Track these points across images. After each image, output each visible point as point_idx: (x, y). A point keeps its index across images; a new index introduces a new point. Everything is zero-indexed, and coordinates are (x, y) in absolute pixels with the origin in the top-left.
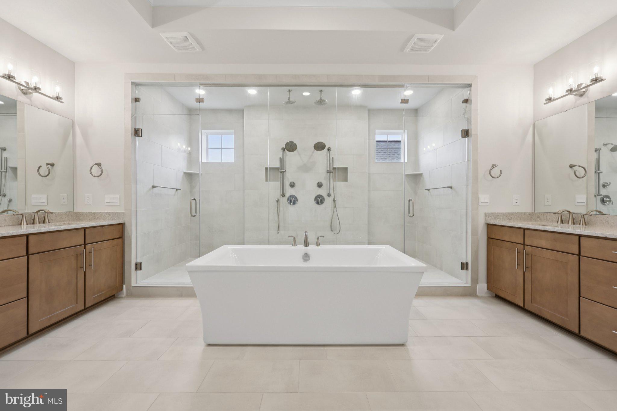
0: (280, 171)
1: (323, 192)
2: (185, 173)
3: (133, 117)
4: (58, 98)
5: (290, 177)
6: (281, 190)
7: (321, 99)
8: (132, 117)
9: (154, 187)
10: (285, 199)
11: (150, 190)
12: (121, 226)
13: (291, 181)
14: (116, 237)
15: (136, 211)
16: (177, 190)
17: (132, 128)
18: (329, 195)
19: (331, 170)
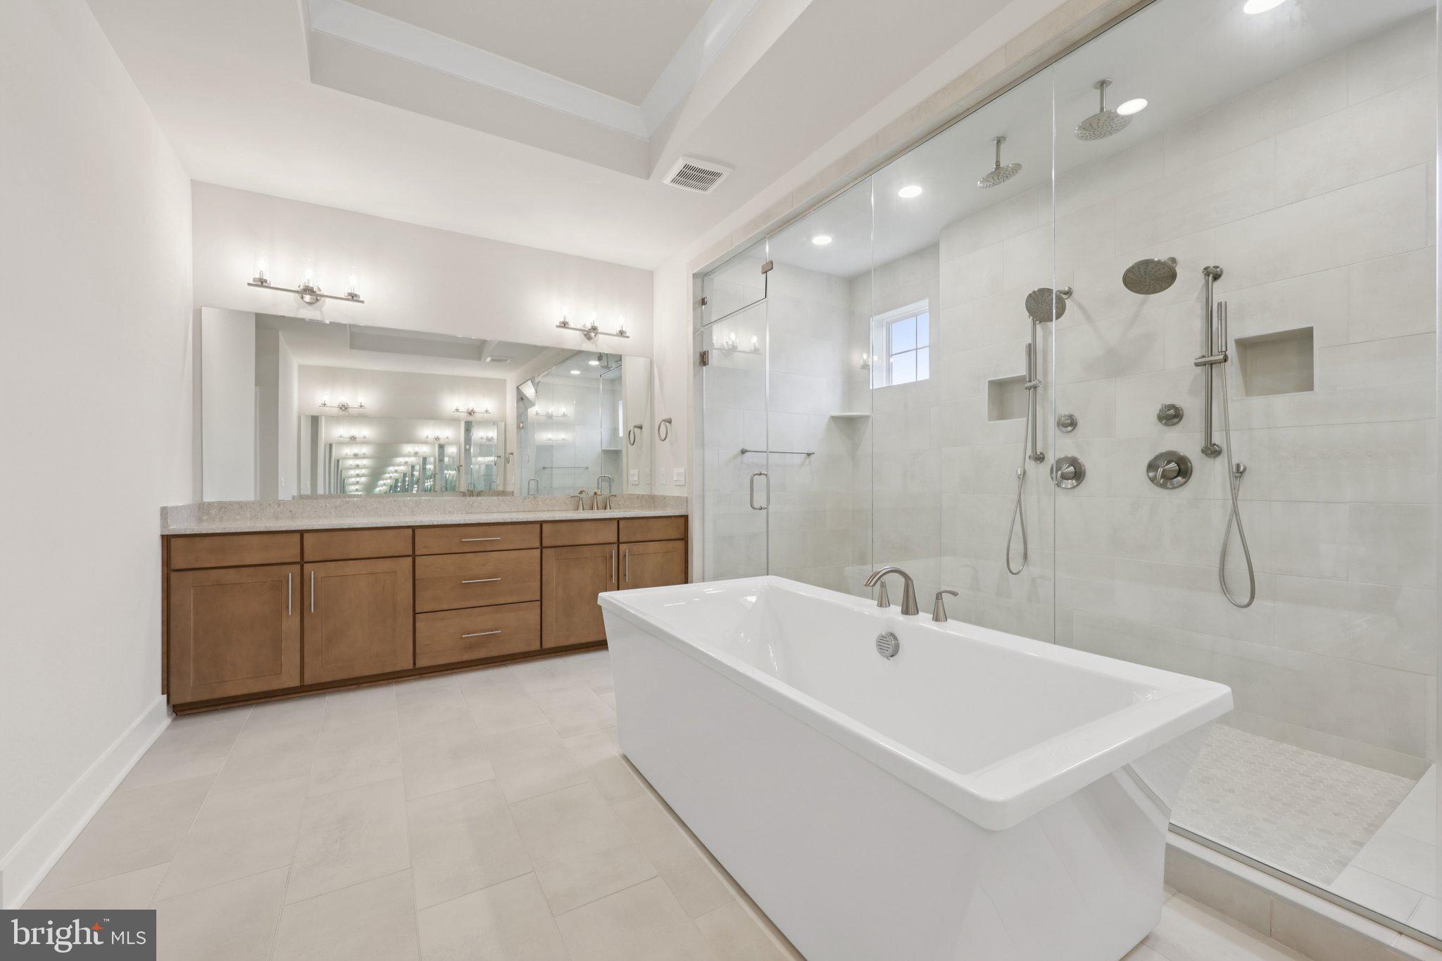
0: (1029, 384)
1: (1184, 441)
2: (834, 419)
3: (697, 334)
4: (622, 333)
5: (1057, 400)
6: (1029, 444)
7: (1102, 109)
8: (694, 334)
9: (743, 452)
10: (1044, 469)
11: (735, 457)
12: (682, 520)
13: (1064, 411)
14: (673, 537)
15: (703, 495)
16: (809, 455)
17: (694, 352)
18: (1212, 451)
19: (1215, 351)
